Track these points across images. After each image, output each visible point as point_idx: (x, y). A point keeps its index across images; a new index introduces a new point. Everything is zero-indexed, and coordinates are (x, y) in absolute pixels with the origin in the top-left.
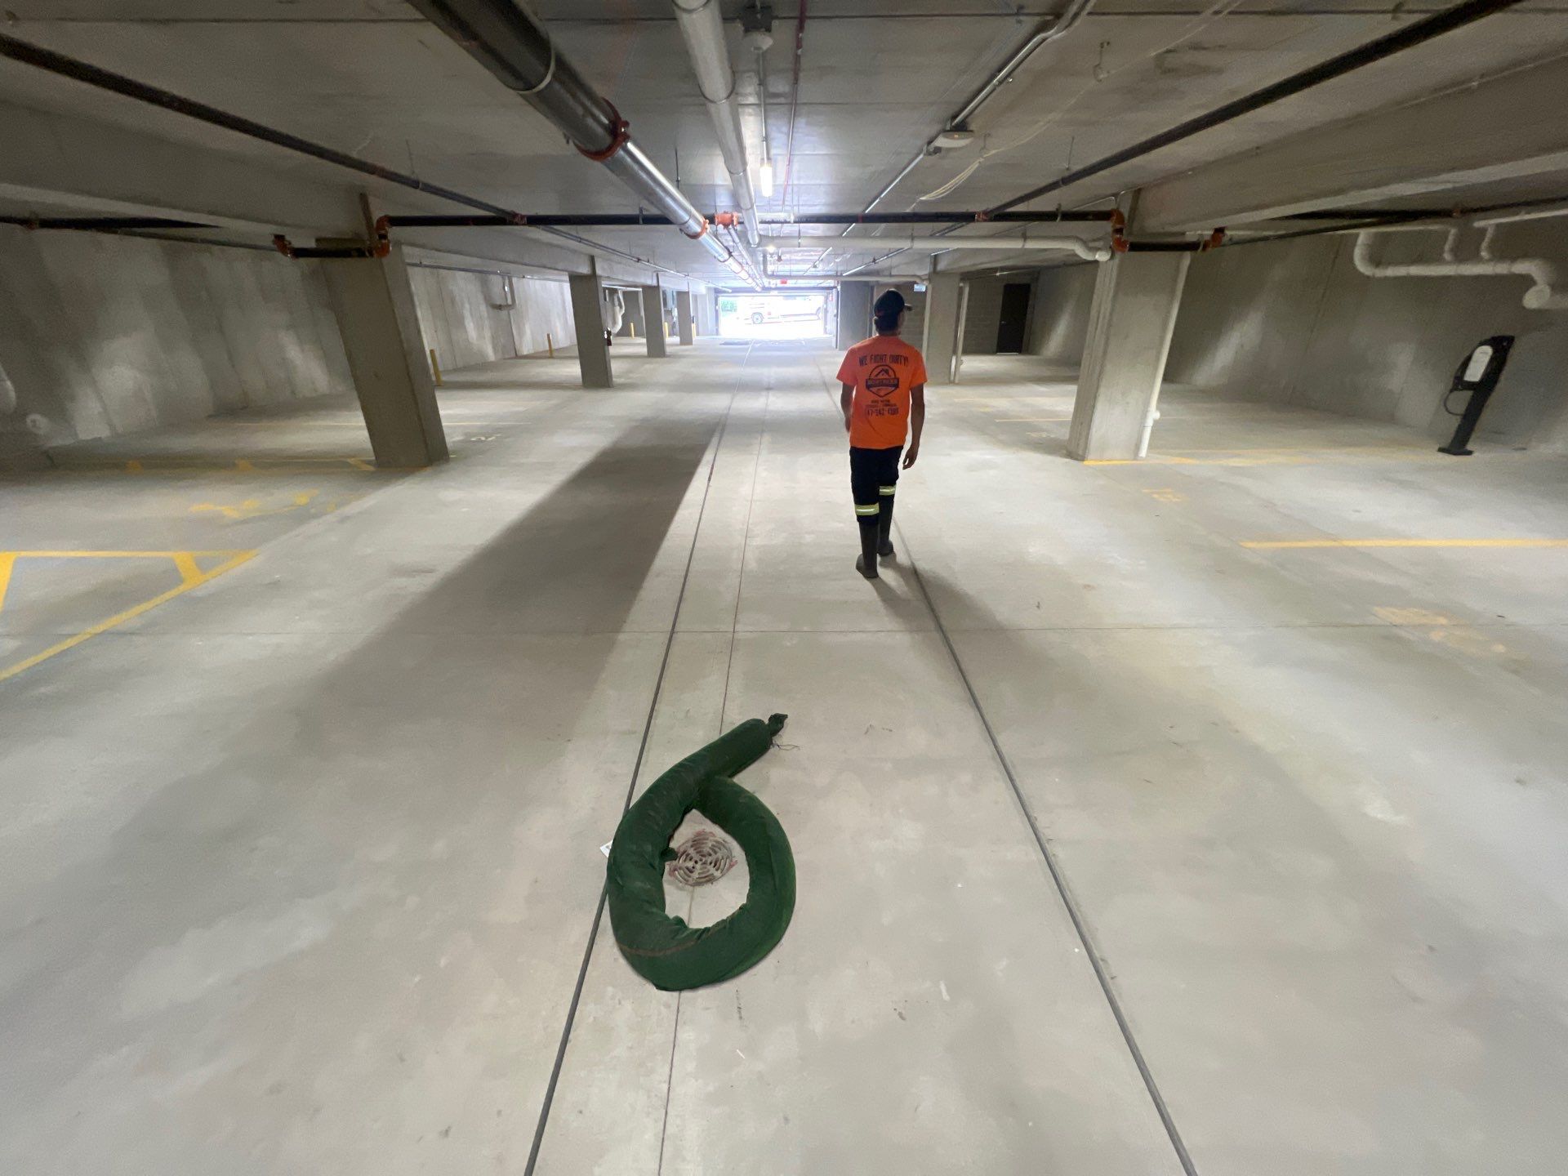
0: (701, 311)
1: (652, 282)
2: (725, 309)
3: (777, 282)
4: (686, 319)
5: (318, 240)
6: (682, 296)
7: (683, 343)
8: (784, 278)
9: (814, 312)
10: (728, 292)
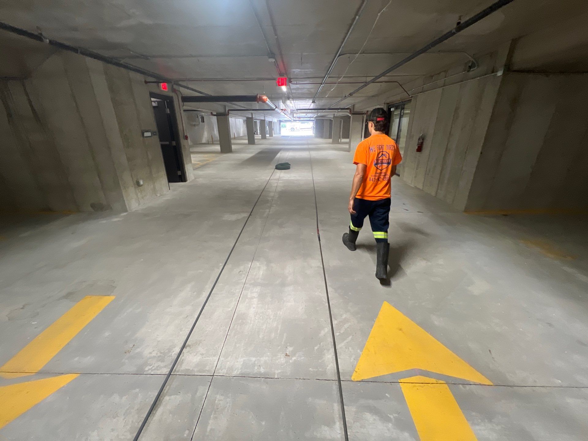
0: (276, 127)
1: (263, 119)
2: (282, 127)
3: (297, 119)
4: (271, 129)
5: (217, 113)
6: (270, 123)
7: (270, 136)
8: (299, 118)
9: (311, 127)
10: (283, 121)
